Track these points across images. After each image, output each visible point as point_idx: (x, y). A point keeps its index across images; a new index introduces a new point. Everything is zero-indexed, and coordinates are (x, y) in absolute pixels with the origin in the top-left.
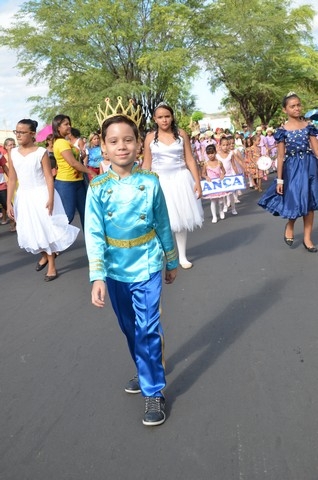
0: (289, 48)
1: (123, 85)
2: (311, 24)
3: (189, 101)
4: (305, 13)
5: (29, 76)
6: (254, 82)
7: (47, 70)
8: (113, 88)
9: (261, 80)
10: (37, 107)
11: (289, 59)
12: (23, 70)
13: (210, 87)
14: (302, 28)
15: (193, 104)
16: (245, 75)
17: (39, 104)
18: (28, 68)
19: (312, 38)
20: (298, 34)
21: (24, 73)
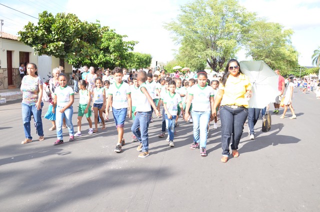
0: (281, 46)
1: (210, 51)
2: (291, 37)
4: (289, 33)
7: (182, 41)
8: (206, 52)
11: (281, 50)
12: (173, 39)
13: (245, 55)
14: (288, 38)
16: (261, 54)
18: (175, 39)
19: (291, 43)
20: (286, 40)
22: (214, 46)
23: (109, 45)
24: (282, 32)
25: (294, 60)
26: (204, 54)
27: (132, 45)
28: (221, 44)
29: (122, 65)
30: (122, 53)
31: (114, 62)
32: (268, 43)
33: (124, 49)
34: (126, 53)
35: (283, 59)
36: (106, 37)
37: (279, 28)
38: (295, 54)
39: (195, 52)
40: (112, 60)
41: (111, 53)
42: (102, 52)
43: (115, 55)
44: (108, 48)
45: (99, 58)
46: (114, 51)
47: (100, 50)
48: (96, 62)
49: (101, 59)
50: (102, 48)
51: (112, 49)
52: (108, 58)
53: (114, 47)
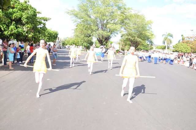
4: (150, 23)
6: (136, 38)
14: (150, 26)
18: (76, 21)
19: (151, 29)
23: (22, 16)
24: (146, 21)
27: (44, 21)
29: (35, 38)
30: (36, 26)
31: (26, 34)
33: (38, 22)
34: (39, 26)
36: (19, 7)
37: (144, 19)
38: (153, 36)
40: (24, 32)
41: (24, 25)
42: (14, 22)
43: (28, 27)
44: (20, 19)
45: (10, 29)
46: (27, 23)
47: (12, 20)
48: (6, 33)
49: (12, 30)
50: (13, 18)
51: (24, 21)
52: (20, 30)
53: (27, 18)
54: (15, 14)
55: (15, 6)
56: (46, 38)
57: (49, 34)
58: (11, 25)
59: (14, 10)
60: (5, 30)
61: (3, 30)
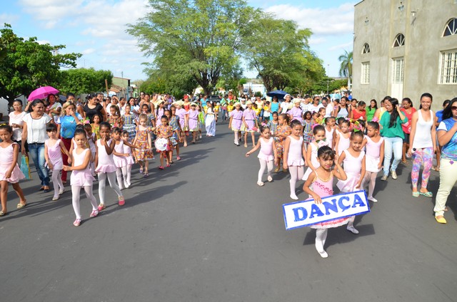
0: (296, 51)
2: (308, 40)
3: (239, 71)
5: (146, 51)
7: (155, 50)
8: (191, 64)
9: (277, 67)
10: (147, 69)
11: (295, 58)
12: (142, 48)
14: (304, 41)
15: (241, 73)
17: (148, 67)
18: (146, 47)
19: (309, 47)
20: (303, 44)
21: (142, 50)
22: (201, 56)
23: (27, 62)
24: (296, 32)
25: (314, 70)
26: (188, 67)
27: (71, 60)
28: (209, 52)
32: (277, 48)
35: (298, 69)
36: (21, 49)
37: (291, 28)
39: (175, 65)
40: (33, 83)
41: (32, 74)
42: (17, 72)
43: (38, 77)
44: (25, 66)
45: (13, 82)
46: (36, 71)
47: (14, 70)
48: (8, 87)
49: (15, 83)
50: (16, 66)
51: (32, 68)
52: (27, 81)
53: (35, 64)
54: (17, 61)
55: (17, 49)
56: (84, 86)
57: (87, 79)
58: (14, 76)
59: (15, 54)
60: (6, 84)
61: (3, 84)
